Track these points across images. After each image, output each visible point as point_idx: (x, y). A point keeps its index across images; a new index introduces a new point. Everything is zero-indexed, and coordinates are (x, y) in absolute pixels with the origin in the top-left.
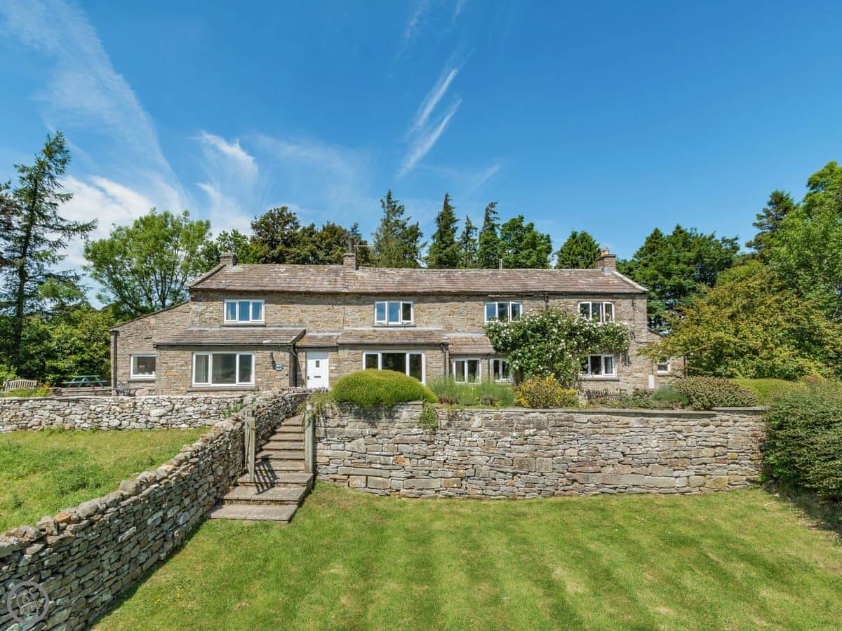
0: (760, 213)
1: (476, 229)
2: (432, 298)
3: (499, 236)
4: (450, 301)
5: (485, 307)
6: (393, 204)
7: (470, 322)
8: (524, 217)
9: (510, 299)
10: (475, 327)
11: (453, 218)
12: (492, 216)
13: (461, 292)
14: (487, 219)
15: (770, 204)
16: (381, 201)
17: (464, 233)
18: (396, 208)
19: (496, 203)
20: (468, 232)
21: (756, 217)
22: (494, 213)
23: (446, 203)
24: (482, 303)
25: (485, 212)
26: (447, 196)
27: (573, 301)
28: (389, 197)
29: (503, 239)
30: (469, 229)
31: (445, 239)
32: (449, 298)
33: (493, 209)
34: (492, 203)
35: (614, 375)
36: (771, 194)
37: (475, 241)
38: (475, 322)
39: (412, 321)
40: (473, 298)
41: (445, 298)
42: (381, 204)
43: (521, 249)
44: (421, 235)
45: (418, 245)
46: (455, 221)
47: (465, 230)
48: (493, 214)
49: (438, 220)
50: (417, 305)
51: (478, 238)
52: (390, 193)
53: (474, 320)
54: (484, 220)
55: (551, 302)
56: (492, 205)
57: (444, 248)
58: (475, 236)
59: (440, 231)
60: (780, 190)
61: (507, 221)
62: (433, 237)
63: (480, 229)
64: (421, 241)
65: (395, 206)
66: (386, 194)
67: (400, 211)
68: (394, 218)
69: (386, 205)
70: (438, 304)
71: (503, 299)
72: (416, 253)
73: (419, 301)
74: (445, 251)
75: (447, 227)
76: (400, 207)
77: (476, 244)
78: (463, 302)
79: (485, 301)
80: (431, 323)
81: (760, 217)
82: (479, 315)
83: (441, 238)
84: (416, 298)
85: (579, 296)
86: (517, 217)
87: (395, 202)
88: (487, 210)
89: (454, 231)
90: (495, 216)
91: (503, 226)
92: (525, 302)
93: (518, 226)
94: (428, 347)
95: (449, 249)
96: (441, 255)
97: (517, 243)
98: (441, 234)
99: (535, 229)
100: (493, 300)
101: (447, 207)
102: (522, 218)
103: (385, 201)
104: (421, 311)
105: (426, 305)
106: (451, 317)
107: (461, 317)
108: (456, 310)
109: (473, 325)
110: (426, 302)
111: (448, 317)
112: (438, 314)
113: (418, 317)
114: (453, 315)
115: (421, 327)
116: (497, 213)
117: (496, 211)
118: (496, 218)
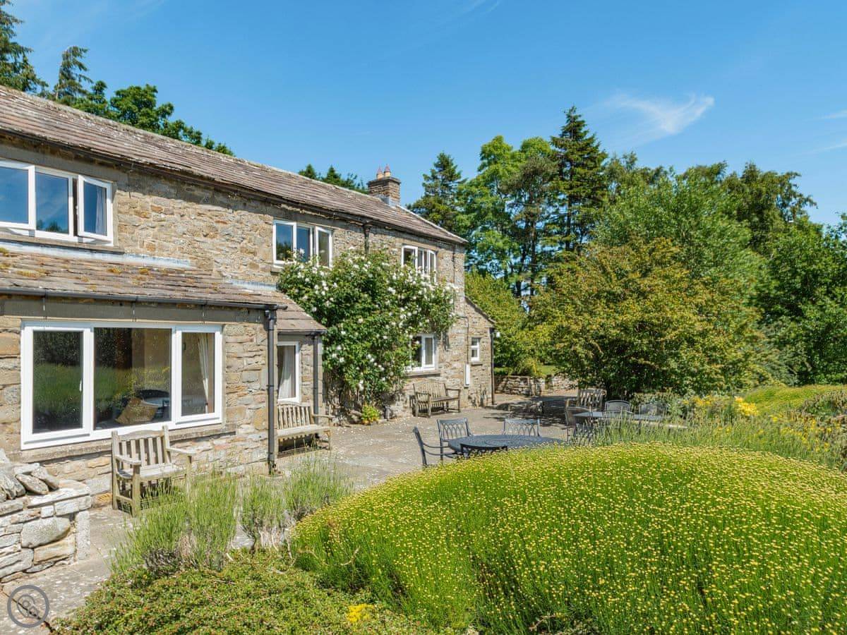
2: (165, 186)
4: (206, 202)
5: (274, 228)
7: (248, 259)
9: (316, 219)
10: (255, 272)
13: (234, 185)
24: (270, 218)
32: (208, 194)
38: (255, 258)
39: (110, 238)
40: (253, 204)
41: (198, 192)
50: (123, 196)
53: (254, 253)
55: (373, 238)
70: (179, 204)
71: (303, 218)
73: (132, 186)
78: (235, 209)
79: (276, 216)
80: (162, 248)
82: (264, 245)
84: (124, 178)
85: (405, 236)
92: (339, 231)
100: (289, 216)
104: (138, 213)
105: (149, 200)
106: (208, 240)
107: (230, 244)
108: (219, 226)
109: (253, 266)
110: (150, 193)
111: (203, 239)
112: (181, 229)
113: (129, 228)
114: (213, 237)
115: (137, 256)
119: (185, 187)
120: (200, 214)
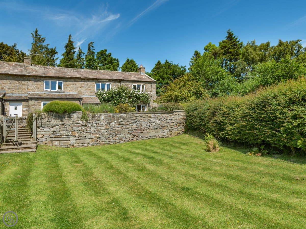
1: (84, 53)
2: (72, 80)
3: (95, 57)
4: (80, 82)
5: (96, 85)
6: (38, 36)
7: (89, 91)
8: (107, 50)
9: (106, 82)
10: (91, 93)
11: (73, 47)
12: (91, 48)
13: (85, 78)
14: (89, 49)
15: (194, 55)
16: (32, 34)
17: (78, 54)
18: (41, 38)
19: (94, 42)
20: (80, 54)
21: (190, 59)
22: (93, 47)
23: (69, 40)
24: (94, 83)
25: (88, 46)
26: (70, 36)
27: (130, 83)
28: (36, 32)
29: (98, 59)
30: (80, 53)
31: (70, 56)
32: (81, 80)
33: (92, 45)
34: (91, 42)
36: (195, 51)
37: (83, 59)
38: (91, 91)
39: (63, 90)
40: (90, 81)
41: (78, 80)
42: (32, 35)
43: (106, 64)
44: (57, 53)
45: (55, 58)
46: (75, 48)
47: (78, 53)
48: (92, 47)
49: (66, 47)
50: (65, 83)
51: (85, 57)
52: (36, 30)
53: (91, 90)
54: (88, 50)
55: (122, 84)
56: (91, 43)
57: (69, 61)
58: (83, 57)
59: (67, 52)
60: (197, 50)
61: (99, 51)
62: (63, 55)
63: (86, 54)
64: (56, 56)
65: (40, 37)
66: (35, 30)
67: (43, 40)
68: (39, 43)
69: (35, 36)
70: (75, 83)
71: (103, 82)
72: (54, 62)
73: (66, 81)
74: (69, 62)
75: (70, 50)
76: (43, 38)
77: (84, 61)
78: (86, 82)
79: (96, 82)
80: (71, 91)
81: (192, 59)
82: (93, 88)
83: (67, 56)
84: (65, 80)
86: (104, 50)
87: (39, 35)
88: (89, 45)
89: (74, 53)
90: (93, 48)
91: (97, 53)
92: (112, 83)
93: (104, 54)
94: (73, 100)
95: (71, 61)
96: (68, 64)
97: (104, 61)
98: (67, 54)
99: (112, 56)
100: (99, 82)
101: (70, 41)
102: (106, 50)
103: (34, 34)
104: (67, 85)
105: (69, 83)
106: (81, 88)
107: (85, 89)
108: (83, 86)
109: (90, 92)
110: (69, 82)
111: (80, 88)
112: (75, 87)
113: (66, 88)
115: (67, 92)
116: (94, 47)
117: (94, 46)
118: (94, 49)
119: (76, 80)
120: (79, 84)
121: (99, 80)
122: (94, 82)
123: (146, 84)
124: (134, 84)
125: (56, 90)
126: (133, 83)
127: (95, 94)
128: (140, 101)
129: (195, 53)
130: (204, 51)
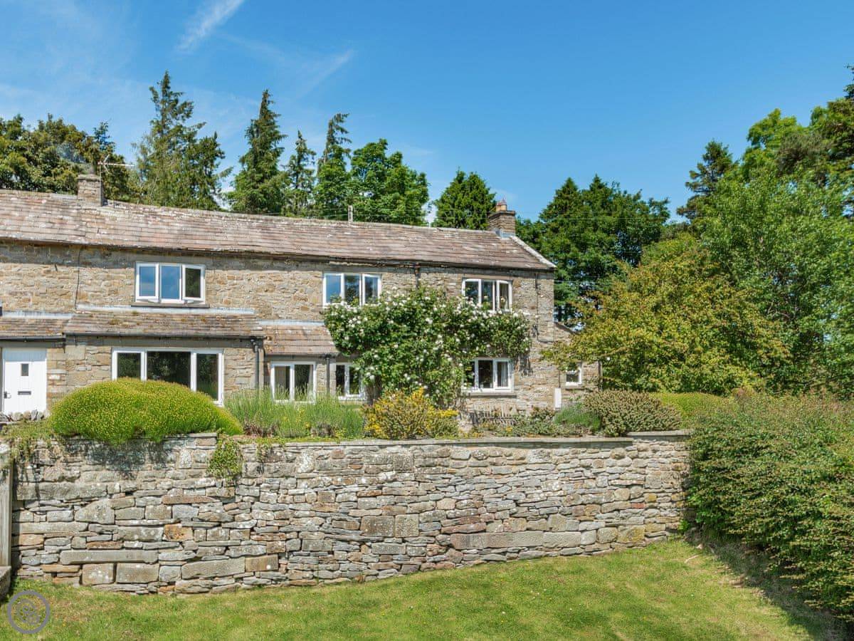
0: (693, 170)
1: (313, 154)
2: (237, 262)
3: (349, 169)
4: (267, 269)
5: (325, 280)
6: (173, 98)
7: (300, 304)
8: (388, 142)
9: (363, 269)
10: (306, 313)
11: (277, 132)
12: (338, 135)
13: (284, 254)
14: (331, 140)
15: (706, 158)
16: (152, 89)
17: (294, 158)
18: (179, 105)
19: (346, 116)
20: (300, 158)
21: (689, 175)
22: (342, 130)
23: (264, 107)
24: (319, 273)
25: (327, 128)
26: (266, 95)
27: (455, 277)
28: (166, 84)
29: (355, 174)
30: (302, 152)
31: (262, 165)
32: (268, 263)
33: (340, 125)
34: (339, 115)
35: (509, 389)
36: (707, 145)
37: (311, 173)
38: (307, 303)
39: (203, 299)
40: (304, 264)
41: (260, 263)
42: (152, 96)
43: (383, 192)
44: (221, 154)
45: (217, 172)
46: (280, 137)
47: (296, 154)
48: (339, 132)
49: (251, 132)
50: (211, 273)
51: (316, 169)
52: (166, 77)
53: (305, 300)
54: (326, 141)
55: (424, 277)
56: (339, 118)
57: (261, 181)
58: (311, 165)
59: (253, 151)
60: (718, 142)
61: (362, 146)
62: (243, 161)
63: (319, 156)
64: (221, 166)
65: (177, 101)
66: (161, 79)
67: (186, 110)
68: (174, 121)
69: (160, 97)
70: (247, 272)
71: (351, 269)
72: (212, 184)
73: (217, 266)
74: (261, 186)
75: (265, 145)
76: (185, 104)
77: (313, 179)
78: (289, 270)
79: (323, 271)
80: (234, 302)
81: (694, 175)
82: (314, 293)
83: (255, 162)
84: (210, 261)
85: (464, 271)
86: (377, 141)
87: (176, 94)
88: (331, 125)
89: (277, 153)
90: (344, 135)
91: (355, 153)
92: (386, 275)
93: (379, 156)
94: (228, 342)
95: (268, 183)
96: (255, 191)
97: (376, 182)
98: (256, 158)
99: (404, 162)
100: (337, 269)
101: (265, 113)
102: (384, 144)
103: (159, 90)
104: (219, 282)
105: (226, 273)
106: (268, 294)
107: (285, 295)
108: (277, 283)
109: (304, 309)
110: (227, 268)
111: (264, 293)
112: (248, 289)
113: (213, 292)
114: (272, 291)
115: (218, 308)
116: (346, 132)
117: (346, 129)
118: (345, 140)
119: (251, 261)
120: (262, 277)
121: (338, 263)
122: (317, 272)
123: (515, 279)
124: (468, 280)
125: (178, 298)
126: (466, 276)
127: (321, 316)
128: (488, 346)
129: (708, 149)
130: (749, 145)
